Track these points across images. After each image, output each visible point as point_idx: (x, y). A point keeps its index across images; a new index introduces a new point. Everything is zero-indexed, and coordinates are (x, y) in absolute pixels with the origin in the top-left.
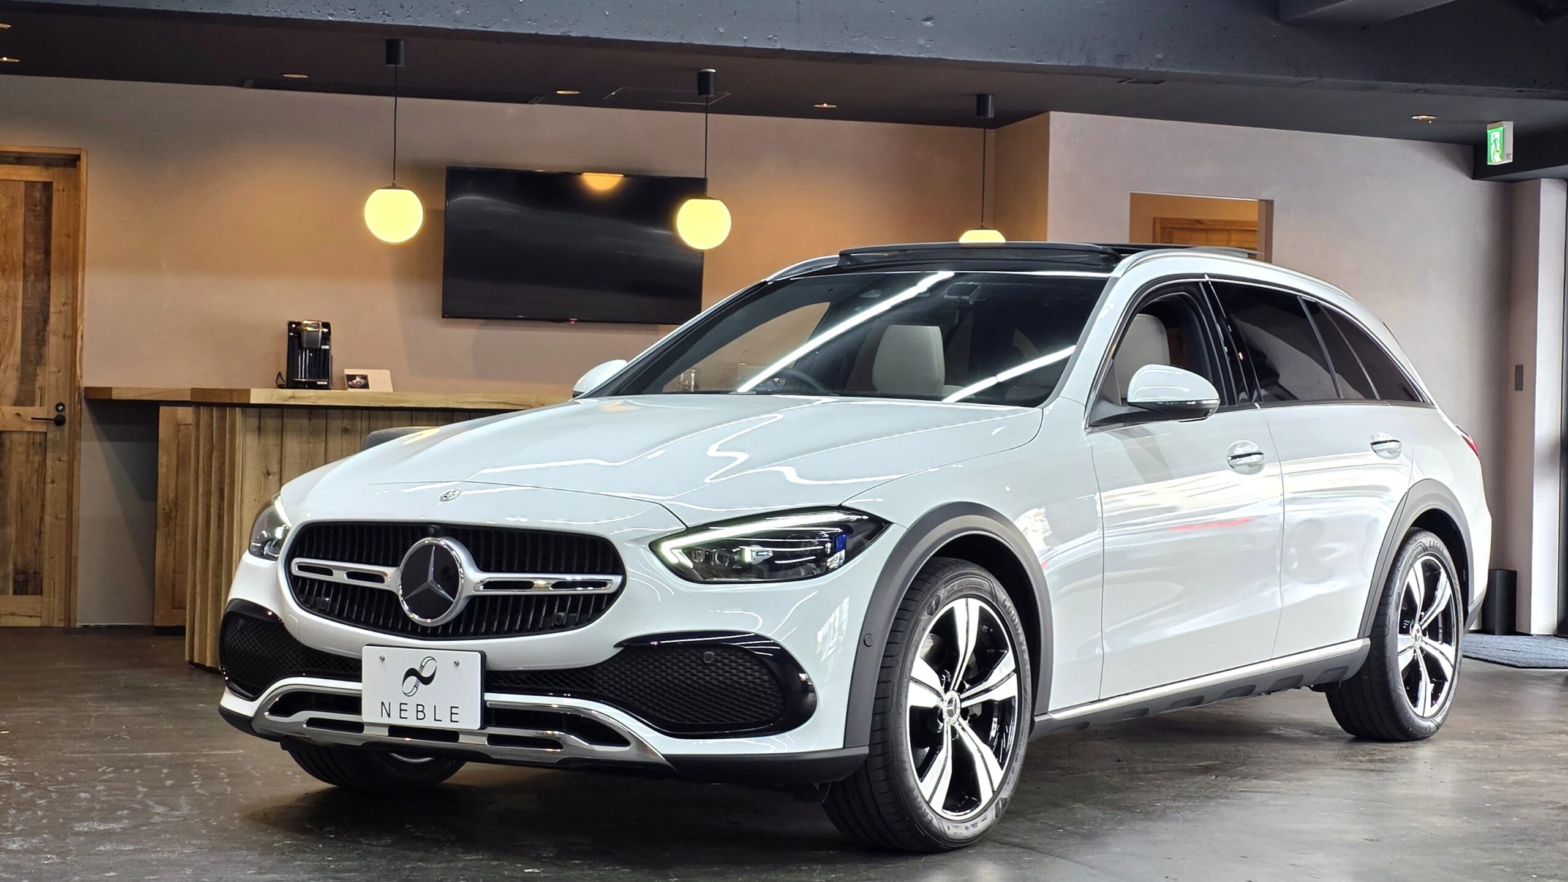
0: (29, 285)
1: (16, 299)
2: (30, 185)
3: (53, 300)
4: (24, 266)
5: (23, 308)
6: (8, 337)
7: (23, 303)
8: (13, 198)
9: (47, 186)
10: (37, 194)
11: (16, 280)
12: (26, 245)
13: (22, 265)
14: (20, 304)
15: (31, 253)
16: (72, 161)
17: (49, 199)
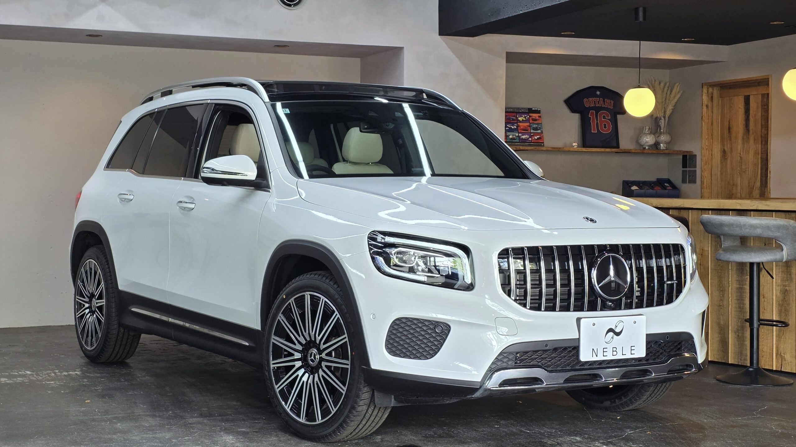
0: (763, 147)
1: (758, 154)
2: (763, 95)
4: (761, 137)
5: (761, 157)
6: (756, 174)
7: (761, 156)
8: (757, 103)
9: (768, 95)
10: (765, 100)
11: (758, 144)
12: (762, 125)
13: (760, 136)
14: (760, 156)
15: (763, 130)
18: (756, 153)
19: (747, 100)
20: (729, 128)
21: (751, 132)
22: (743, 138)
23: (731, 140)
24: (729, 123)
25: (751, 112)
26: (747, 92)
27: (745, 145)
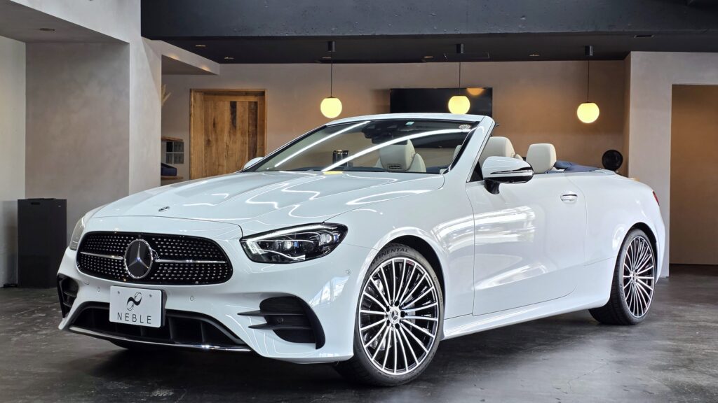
0: (250, 138)
2: (250, 103)
3: (258, 144)
4: (249, 132)
8: (244, 108)
9: (256, 103)
10: (253, 106)
11: (246, 137)
12: (249, 124)
14: (247, 146)
15: (251, 128)
16: (262, 94)
17: (257, 107)
18: (243, 143)
19: (233, 105)
20: (214, 124)
21: (238, 128)
22: (230, 132)
23: (216, 132)
24: (214, 120)
25: (238, 113)
26: (234, 99)
27: (232, 137)
